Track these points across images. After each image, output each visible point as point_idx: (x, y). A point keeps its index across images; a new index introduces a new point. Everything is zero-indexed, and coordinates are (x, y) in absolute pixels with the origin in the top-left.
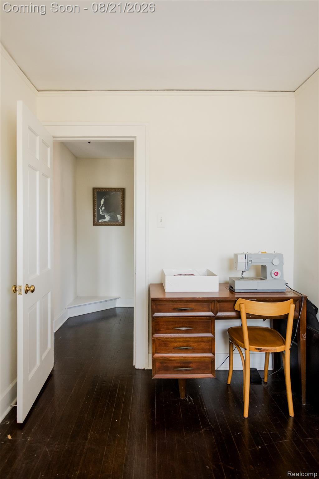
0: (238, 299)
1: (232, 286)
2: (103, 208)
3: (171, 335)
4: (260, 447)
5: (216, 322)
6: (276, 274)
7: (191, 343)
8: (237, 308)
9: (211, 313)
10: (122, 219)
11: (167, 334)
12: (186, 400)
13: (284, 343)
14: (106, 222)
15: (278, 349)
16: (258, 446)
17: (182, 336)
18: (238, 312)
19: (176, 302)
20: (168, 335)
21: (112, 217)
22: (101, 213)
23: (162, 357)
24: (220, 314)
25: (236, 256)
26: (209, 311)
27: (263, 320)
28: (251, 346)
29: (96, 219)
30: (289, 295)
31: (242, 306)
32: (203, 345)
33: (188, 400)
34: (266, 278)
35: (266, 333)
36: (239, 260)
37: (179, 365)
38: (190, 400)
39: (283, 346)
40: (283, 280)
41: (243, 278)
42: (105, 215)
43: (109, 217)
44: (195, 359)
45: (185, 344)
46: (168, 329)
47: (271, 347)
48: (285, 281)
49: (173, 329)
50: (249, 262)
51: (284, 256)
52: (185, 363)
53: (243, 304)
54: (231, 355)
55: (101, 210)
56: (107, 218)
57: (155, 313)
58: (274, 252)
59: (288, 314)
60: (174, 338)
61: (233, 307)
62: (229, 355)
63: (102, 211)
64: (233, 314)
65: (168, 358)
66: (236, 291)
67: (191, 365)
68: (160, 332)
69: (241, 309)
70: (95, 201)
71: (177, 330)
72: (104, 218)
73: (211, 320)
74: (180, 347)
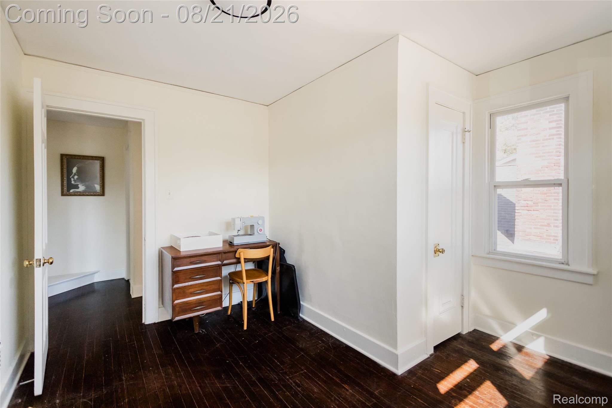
0: (238, 250)
1: (232, 242)
2: (76, 177)
3: (188, 284)
4: (257, 341)
5: (223, 268)
6: (261, 230)
7: (204, 286)
8: (237, 256)
9: (219, 262)
10: (101, 189)
11: (185, 283)
12: (200, 332)
13: (267, 275)
14: (80, 192)
15: (263, 279)
16: (256, 341)
17: (198, 283)
18: (237, 259)
19: (193, 257)
20: (187, 284)
21: (87, 187)
22: (73, 182)
23: (181, 302)
24: (225, 262)
25: (234, 220)
26: (218, 261)
27: (252, 262)
28: (247, 281)
29: (65, 189)
30: (268, 244)
31: (242, 254)
32: (214, 287)
33: (201, 332)
34: (254, 234)
35: (254, 272)
36: (236, 222)
37: (194, 305)
38: (203, 332)
39: (267, 277)
40: (265, 234)
41: (238, 235)
42: (78, 185)
43: (83, 186)
44: (207, 298)
45: (200, 288)
46: (186, 279)
47: (260, 278)
48: (266, 235)
49: (190, 278)
50: (244, 224)
51: (265, 219)
52: (200, 303)
53: (242, 253)
54: (231, 292)
55: (72, 179)
56: (82, 188)
57: (175, 268)
58: (259, 215)
59: (270, 255)
60: (191, 285)
61: (234, 256)
62: (229, 292)
63: (74, 180)
64: (234, 261)
65: (186, 302)
66: (235, 245)
67: (204, 303)
68: (179, 283)
69: (241, 256)
70: (64, 169)
71: (194, 278)
72: (78, 188)
73: (219, 267)
74: (196, 291)
